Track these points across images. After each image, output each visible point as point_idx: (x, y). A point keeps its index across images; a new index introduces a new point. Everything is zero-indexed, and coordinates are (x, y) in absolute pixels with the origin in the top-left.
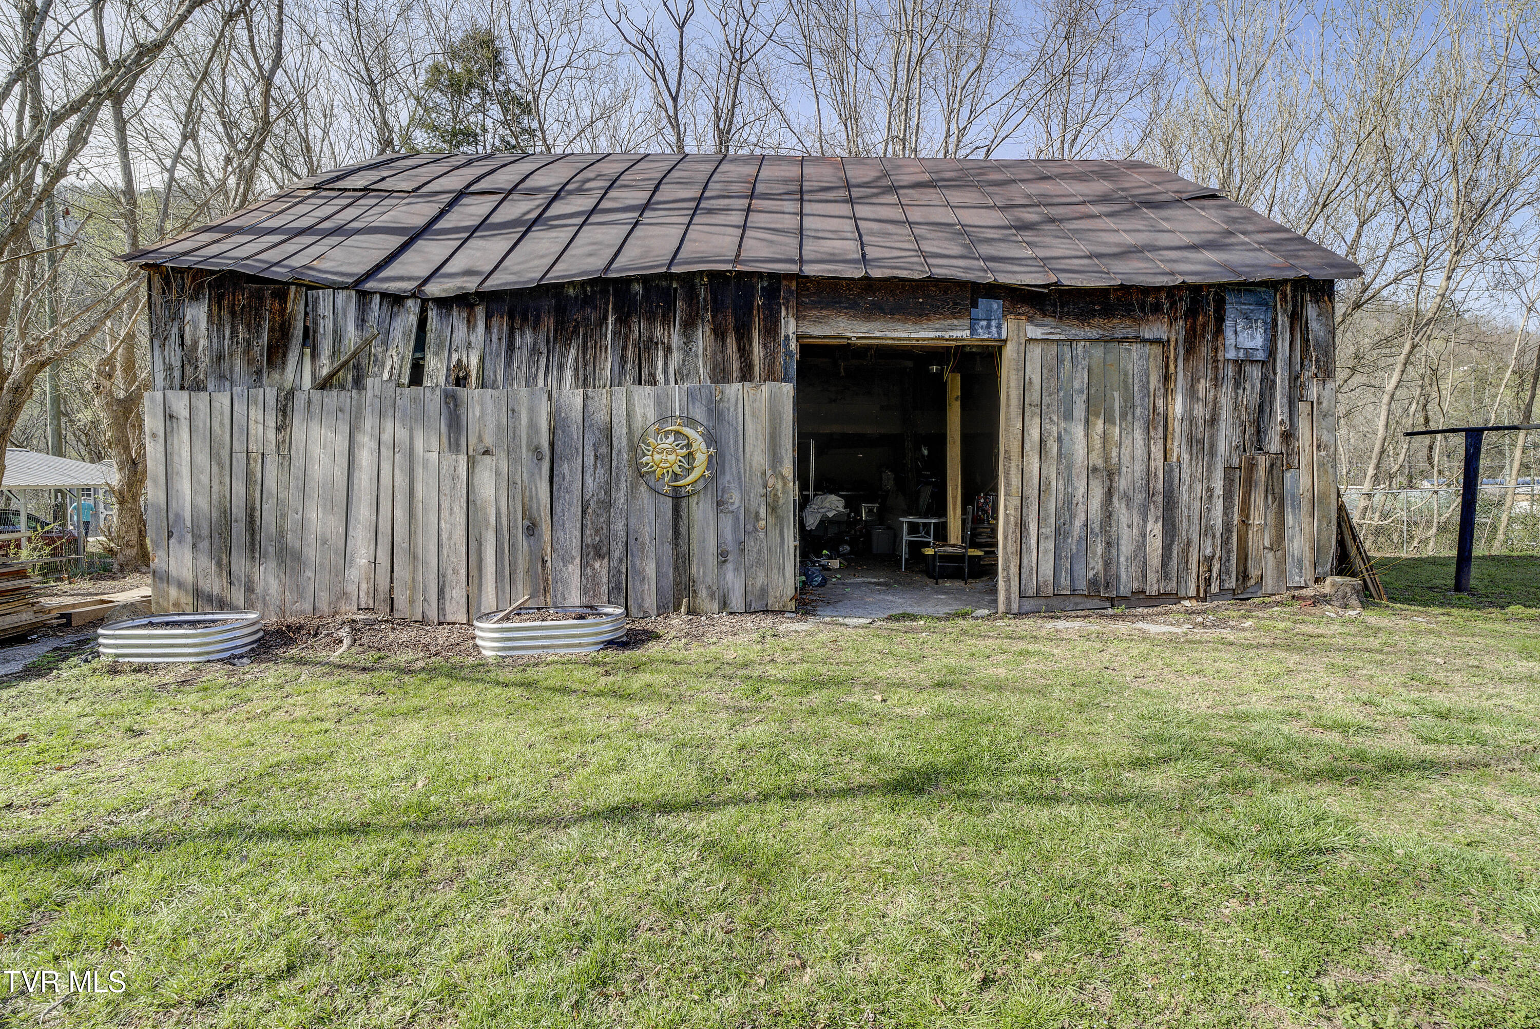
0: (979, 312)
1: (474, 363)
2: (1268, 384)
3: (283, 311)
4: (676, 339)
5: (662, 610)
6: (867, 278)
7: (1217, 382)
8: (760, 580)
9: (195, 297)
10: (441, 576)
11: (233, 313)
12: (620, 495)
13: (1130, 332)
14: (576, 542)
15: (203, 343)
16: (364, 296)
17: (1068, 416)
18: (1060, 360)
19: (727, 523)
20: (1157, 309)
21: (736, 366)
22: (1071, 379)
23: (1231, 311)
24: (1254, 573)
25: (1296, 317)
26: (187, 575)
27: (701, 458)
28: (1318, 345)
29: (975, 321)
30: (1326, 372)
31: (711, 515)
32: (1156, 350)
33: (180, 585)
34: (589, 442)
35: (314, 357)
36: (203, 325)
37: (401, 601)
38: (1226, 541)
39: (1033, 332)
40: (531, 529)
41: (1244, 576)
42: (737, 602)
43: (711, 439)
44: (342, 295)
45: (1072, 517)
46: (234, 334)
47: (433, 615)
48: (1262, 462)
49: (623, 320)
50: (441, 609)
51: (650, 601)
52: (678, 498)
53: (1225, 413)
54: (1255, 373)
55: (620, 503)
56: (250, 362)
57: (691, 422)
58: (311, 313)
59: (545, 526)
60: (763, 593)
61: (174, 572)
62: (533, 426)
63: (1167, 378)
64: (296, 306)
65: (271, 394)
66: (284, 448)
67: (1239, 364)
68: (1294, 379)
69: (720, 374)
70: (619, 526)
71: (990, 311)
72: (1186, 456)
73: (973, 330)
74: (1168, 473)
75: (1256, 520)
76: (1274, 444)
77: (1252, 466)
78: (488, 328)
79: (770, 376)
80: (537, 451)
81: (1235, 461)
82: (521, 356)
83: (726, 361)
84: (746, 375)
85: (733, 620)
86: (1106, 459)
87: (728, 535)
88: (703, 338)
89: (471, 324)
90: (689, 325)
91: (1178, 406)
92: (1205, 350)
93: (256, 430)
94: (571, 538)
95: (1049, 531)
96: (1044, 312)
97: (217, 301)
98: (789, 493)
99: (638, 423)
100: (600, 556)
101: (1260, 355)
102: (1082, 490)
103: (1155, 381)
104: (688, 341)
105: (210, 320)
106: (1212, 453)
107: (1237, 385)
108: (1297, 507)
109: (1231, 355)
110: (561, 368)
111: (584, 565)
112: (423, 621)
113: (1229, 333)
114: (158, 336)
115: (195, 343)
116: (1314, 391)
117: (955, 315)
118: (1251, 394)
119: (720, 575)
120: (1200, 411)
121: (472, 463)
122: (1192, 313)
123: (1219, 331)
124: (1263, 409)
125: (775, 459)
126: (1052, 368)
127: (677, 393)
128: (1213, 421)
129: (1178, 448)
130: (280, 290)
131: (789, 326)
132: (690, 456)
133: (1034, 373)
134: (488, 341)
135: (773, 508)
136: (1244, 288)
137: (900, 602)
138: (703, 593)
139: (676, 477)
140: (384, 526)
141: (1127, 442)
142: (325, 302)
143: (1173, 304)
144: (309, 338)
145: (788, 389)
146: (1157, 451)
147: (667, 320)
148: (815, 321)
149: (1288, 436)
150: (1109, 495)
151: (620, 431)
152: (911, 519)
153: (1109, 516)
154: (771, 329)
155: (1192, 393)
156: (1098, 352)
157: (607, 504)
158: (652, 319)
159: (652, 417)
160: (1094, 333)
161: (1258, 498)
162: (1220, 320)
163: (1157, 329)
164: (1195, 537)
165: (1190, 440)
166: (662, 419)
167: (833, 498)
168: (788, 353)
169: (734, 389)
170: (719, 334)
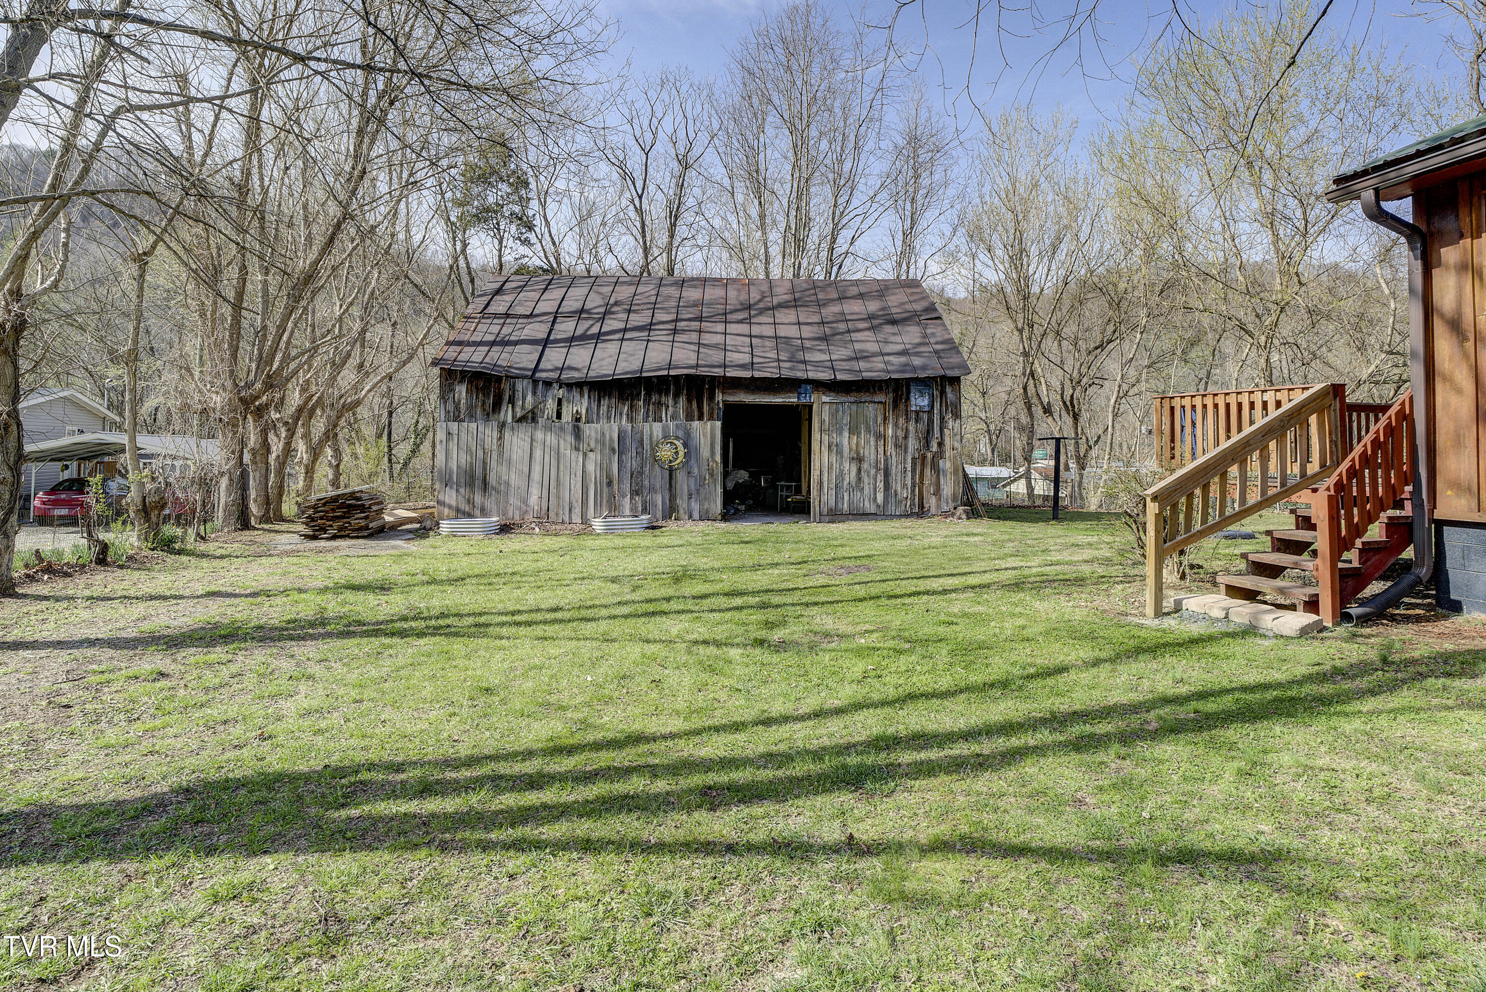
0: (802, 390)
1: (584, 412)
2: (931, 421)
3: (499, 388)
4: (671, 402)
5: (664, 518)
6: (753, 378)
7: (908, 420)
8: (706, 506)
9: (461, 382)
10: (570, 503)
11: (477, 389)
12: (647, 470)
13: (868, 399)
14: (628, 489)
15: (463, 401)
16: (535, 382)
17: (841, 434)
18: (837, 411)
19: (692, 481)
20: (880, 389)
21: (696, 414)
22: (842, 419)
23: (913, 389)
24: (926, 506)
25: (943, 393)
26: (454, 503)
27: (681, 454)
28: (952, 403)
29: (800, 394)
30: (957, 415)
31: (685, 478)
32: (880, 406)
33: (450, 507)
34: (634, 447)
35: (513, 407)
36: (464, 394)
37: (552, 514)
38: (913, 491)
39: (825, 399)
40: (610, 484)
41: (921, 506)
42: (696, 515)
43: (685, 445)
44: (526, 381)
45: (843, 480)
46: (477, 398)
47: (567, 520)
48: (929, 455)
49: (648, 394)
50: (570, 518)
51: (659, 515)
52: (671, 471)
53: (912, 435)
54: (925, 416)
55: (647, 473)
56: (484, 410)
57: (677, 438)
58: (513, 389)
59: (615, 482)
60: (707, 511)
61: (447, 500)
62: (611, 439)
63: (885, 419)
64: (505, 386)
65: (495, 424)
66: (501, 446)
67: (917, 412)
68: (942, 419)
69: (689, 417)
70: (646, 482)
71: (806, 390)
72: (894, 453)
73: (799, 398)
74: (886, 460)
75: (926, 482)
76: (934, 447)
77: (924, 458)
78: (589, 397)
79: (711, 418)
80: (613, 450)
81: (917, 456)
82: (604, 409)
83: (692, 411)
84: (701, 418)
85: (692, 523)
86: (858, 453)
87: (693, 487)
88: (682, 401)
89: (582, 395)
90: (676, 396)
91: (890, 432)
92: (902, 406)
93: (488, 440)
94: (627, 487)
95: (833, 486)
96: (830, 391)
97: (470, 382)
98: (719, 469)
99: (655, 439)
100: (637, 494)
101: (927, 409)
102: (847, 468)
103: (880, 419)
104: (676, 403)
105: (467, 392)
106: (906, 451)
107: (917, 421)
108: (945, 475)
109: (914, 408)
110: (621, 414)
111: (631, 499)
112: (563, 522)
113: (912, 399)
114: (443, 397)
115: (460, 401)
116: (950, 424)
117: (791, 392)
118: (922, 427)
119: (689, 504)
120: (900, 434)
121: (585, 455)
122: (895, 391)
123: (908, 399)
124: (929, 431)
125: (713, 453)
126: (833, 415)
127: (671, 425)
128: (906, 437)
129: (890, 449)
130: (499, 379)
131: (719, 397)
132: (677, 453)
133: (826, 417)
134: (589, 403)
135: (712, 475)
136: (916, 380)
137: (768, 519)
138: (682, 512)
139: (671, 461)
140: (546, 483)
141: (867, 447)
142: (520, 385)
143: (888, 388)
144: (512, 401)
145: (718, 424)
146: (881, 450)
147: (667, 394)
148: (730, 394)
149: (941, 444)
150: (859, 470)
151: (646, 442)
152: (783, 483)
153: (860, 479)
154: (712, 398)
155: (896, 425)
156: (854, 407)
157: (641, 473)
158: (660, 394)
159: (660, 436)
160: (852, 399)
161: (928, 472)
162: (908, 393)
163: (880, 397)
164: (899, 489)
165: (896, 446)
166: (665, 437)
167: (742, 472)
168: (719, 408)
169: (696, 424)
170: (689, 401)
